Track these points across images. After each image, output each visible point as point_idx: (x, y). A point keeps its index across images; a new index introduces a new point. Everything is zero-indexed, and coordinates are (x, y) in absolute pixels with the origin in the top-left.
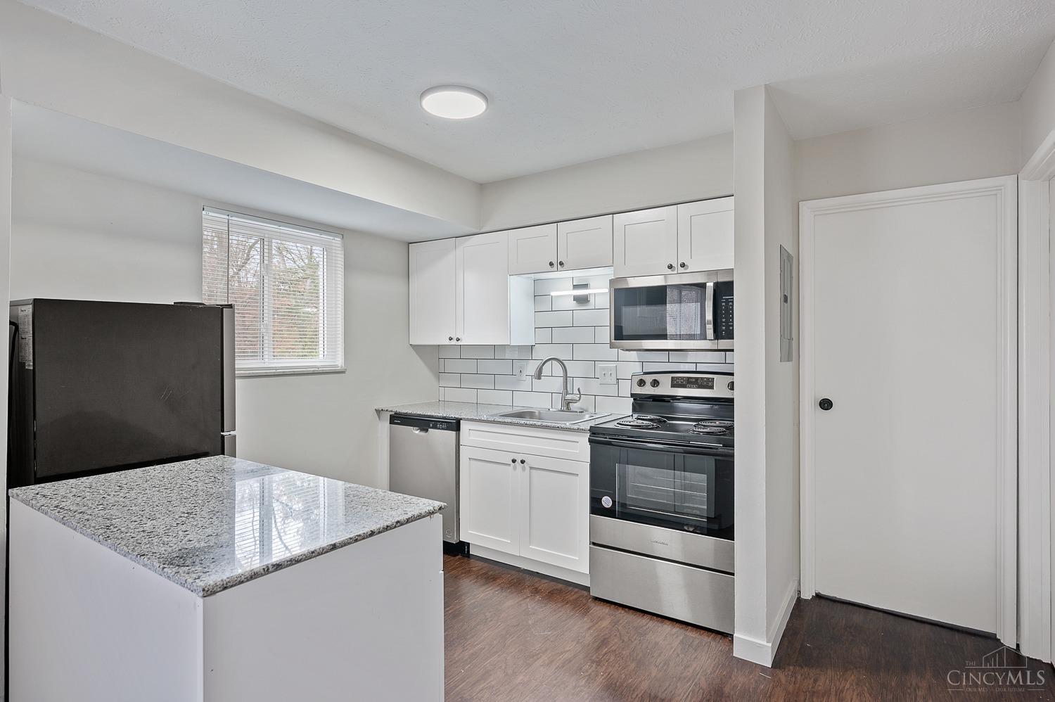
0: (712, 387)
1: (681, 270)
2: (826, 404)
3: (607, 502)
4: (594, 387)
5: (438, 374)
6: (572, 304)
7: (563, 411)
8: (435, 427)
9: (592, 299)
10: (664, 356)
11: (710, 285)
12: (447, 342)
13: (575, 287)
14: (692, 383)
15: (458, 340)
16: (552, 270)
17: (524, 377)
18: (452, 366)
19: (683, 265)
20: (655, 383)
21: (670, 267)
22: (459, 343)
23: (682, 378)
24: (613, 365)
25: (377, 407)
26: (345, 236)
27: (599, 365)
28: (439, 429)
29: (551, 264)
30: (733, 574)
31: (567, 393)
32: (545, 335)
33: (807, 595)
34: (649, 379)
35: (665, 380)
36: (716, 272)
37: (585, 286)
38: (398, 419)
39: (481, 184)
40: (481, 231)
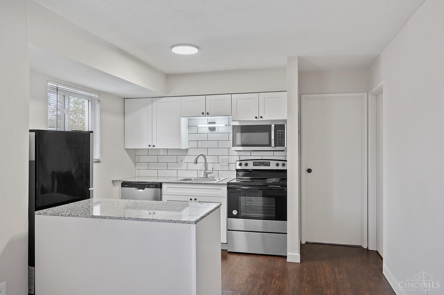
0: (269, 166)
1: (260, 119)
2: (309, 171)
3: (235, 212)
4: (218, 167)
5: (135, 163)
6: (207, 130)
7: (205, 178)
8: (148, 187)
9: (217, 129)
10: (249, 153)
11: (273, 126)
12: (148, 147)
13: (210, 123)
14: (262, 164)
15: (154, 146)
16: (203, 116)
17: (183, 163)
18: (142, 159)
19: (261, 117)
20: (246, 165)
21: (256, 118)
22: (154, 148)
23: (257, 162)
24: (227, 157)
25: (113, 179)
26: (100, 95)
27: (220, 157)
28: (151, 188)
29: (203, 113)
30: (287, 234)
31: (206, 170)
32: (194, 144)
33: (303, 242)
34: (243, 163)
35: (251, 164)
36: (275, 121)
37: (214, 123)
38: (125, 184)
39: (167, 74)
40: (167, 96)
